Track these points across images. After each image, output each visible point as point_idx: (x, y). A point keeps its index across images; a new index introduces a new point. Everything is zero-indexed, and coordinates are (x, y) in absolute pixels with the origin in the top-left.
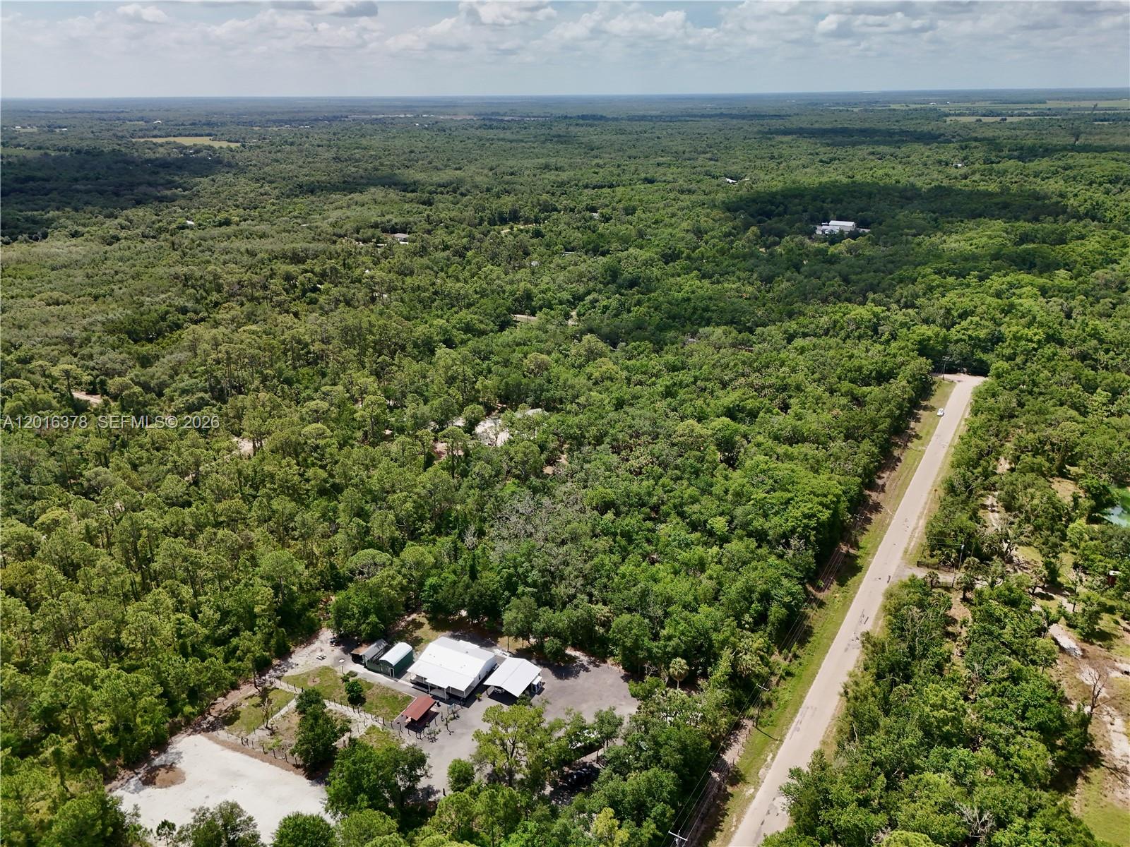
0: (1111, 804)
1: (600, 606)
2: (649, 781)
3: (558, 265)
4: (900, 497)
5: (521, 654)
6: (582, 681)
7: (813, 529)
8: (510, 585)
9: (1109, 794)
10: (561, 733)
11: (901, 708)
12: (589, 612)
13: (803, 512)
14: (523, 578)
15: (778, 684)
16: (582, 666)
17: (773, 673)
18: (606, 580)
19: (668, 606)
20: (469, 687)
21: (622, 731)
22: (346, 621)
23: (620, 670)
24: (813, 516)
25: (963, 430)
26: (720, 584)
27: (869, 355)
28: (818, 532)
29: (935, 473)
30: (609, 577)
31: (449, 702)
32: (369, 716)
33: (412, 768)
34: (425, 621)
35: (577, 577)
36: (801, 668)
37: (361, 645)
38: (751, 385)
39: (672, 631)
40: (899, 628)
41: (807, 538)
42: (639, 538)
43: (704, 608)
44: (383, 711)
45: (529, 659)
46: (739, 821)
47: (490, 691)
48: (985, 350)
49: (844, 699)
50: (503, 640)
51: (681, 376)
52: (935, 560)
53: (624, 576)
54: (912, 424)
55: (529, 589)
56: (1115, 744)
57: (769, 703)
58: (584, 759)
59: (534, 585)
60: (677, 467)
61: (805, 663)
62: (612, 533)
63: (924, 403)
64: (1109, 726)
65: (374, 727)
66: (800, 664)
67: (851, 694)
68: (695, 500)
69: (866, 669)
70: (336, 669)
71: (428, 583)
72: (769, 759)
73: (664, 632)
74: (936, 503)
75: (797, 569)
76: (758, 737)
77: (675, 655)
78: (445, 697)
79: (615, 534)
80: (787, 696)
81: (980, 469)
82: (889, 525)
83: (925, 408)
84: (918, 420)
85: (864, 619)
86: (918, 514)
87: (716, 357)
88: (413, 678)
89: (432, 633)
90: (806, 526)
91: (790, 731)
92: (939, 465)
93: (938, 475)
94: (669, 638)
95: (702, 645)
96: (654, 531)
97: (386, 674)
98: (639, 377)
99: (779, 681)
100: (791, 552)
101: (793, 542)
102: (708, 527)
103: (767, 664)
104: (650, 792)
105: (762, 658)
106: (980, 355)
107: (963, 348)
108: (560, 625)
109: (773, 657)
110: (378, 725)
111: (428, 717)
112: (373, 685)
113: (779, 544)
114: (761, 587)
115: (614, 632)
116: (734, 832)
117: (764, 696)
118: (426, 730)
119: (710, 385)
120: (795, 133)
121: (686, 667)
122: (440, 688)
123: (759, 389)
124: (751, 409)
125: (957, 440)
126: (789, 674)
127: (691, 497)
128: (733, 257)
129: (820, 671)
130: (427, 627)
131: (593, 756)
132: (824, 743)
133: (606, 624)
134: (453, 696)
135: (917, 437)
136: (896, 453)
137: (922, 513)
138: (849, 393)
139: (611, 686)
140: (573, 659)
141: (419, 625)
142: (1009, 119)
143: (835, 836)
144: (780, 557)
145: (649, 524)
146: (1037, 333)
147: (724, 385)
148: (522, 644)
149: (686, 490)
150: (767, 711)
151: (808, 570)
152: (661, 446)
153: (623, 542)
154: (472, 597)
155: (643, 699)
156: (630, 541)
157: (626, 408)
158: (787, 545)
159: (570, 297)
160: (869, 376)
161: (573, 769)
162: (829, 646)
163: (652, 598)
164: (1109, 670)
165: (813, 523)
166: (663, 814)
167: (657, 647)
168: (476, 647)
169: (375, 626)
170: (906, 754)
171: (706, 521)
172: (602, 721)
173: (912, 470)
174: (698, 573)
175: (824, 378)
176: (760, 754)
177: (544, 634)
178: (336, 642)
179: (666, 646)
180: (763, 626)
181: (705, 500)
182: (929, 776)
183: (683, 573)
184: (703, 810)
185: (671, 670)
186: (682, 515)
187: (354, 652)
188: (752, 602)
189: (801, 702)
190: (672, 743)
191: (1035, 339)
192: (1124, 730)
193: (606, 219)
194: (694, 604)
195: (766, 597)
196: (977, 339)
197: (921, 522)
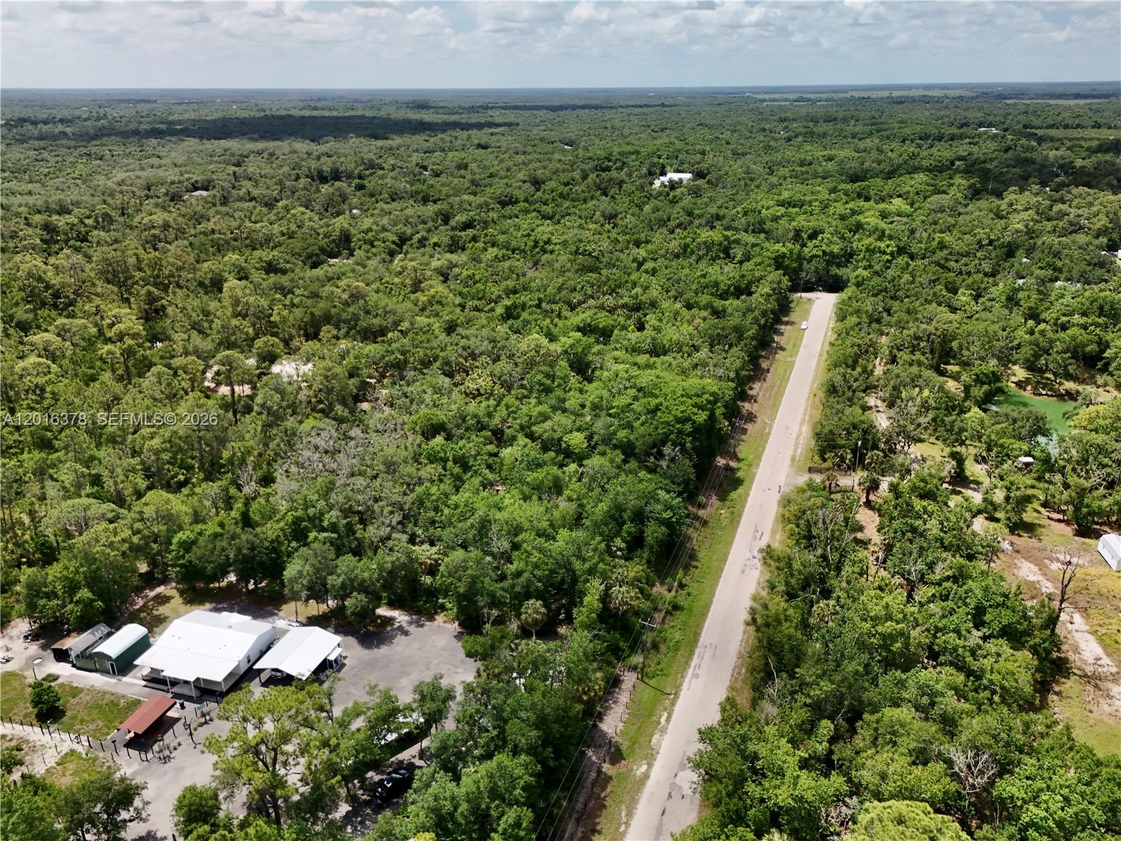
0: (1101, 721)
1: (426, 546)
2: (491, 776)
3: (382, 210)
4: (776, 406)
5: (313, 621)
6: (399, 648)
7: (688, 435)
8: (299, 533)
9: (1095, 709)
10: (359, 723)
11: (824, 631)
12: (408, 555)
13: (675, 417)
14: (316, 522)
15: (663, 622)
16: (400, 628)
17: (656, 609)
18: (433, 514)
19: (516, 535)
20: (231, 675)
21: (454, 708)
22: (42, 602)
23: (455, 627)
24: (687, 419)
25: (832, 337)
26: (581, 506)
27: (725, 273)
28: (695, 439)
29: (810, 380)
30: (436, 509)
31: (199, 700)
32: (65, 736)
33: (112, 810)
34: (174, 593)
35: (392, 513)
36: (690, 598)
37: (68, 635)
38: (602, 307)
39: (522, 565)
40: (805, 537)
41: (683, 446)
42: (478, 464)
43: (563, 534)
44: (92, 727)
45: (325, 628)
46: (630, 815)
47: (264, 676)
48: (839, 265)
49: (752, 629)
50: (289, 608)
51: (524, 298)
52: (828, 464)
53: (456, 506)
54: (776, 338)
55: (325, 534)
56: (1082, 645)
57: (655, 646)
58: (400, 756)
59: (333, 528)
60: (522, 386)
61: (695, 593)
62: (441, 459)
63: (785, 319)
64: (1069, 625)
65: (73, 752)
66: (689, 594)
67: (759, 621)
68: (545, 418)
69: (772, 587)
70: (26, 673)
71: (175, 540)
72: (663, 720)
73: (512, 568)
74: (817, 409)
75: (673, 482)
76: (646, 693)
77: (528, 596)
78: (194, 693)
79: (445, 460)
80: (678, 636)
81: (859, 369)
82: (769, 434)
83: (787, 323)
84: (782, 334)
85: (758, 535)
86: (799, 420)
87: (560, 280)
88: (146, 672)
89: (183, 608)
90: (680, 432)
91: (687, 680)
92: (812, 374)
93: (813, 383)
94: (518, 574)
95: (563, 580)
96: (496, 455)
97: (104, 672)
98: (476, 302)
99: (664, 618)
100: (664, 464)
101: (667, 450)
102: (564, 445)
103: (647, 597)
104: (494, 793)
105: (642, 591)
106: (835, 270)
107: (818, 264)
108: (366, 575)
109: (655, 589)
110: (79, 748)
111: (162, 725)
112: (81, 690)
113: (649, 455)
114: (633, 503)
115: (443, 576)
116: (625, 832)
117: (648, 638)
118: (156, 747)
119: (556, 307)
121: (543, 610)
122: (186, 682)
123: (612, 311)
124: (604, 328)
125: (827, 347)
126: (676, 607)
127: (540, 414)
128: (573, 200)
129: (715, 600)
130: (177, 601)
131: (414, 750)
132: (732, 688)
133: (432, 570)
134: (205, 691)
135: (782, 349)
136: (764, 365)
137: (803, 420)
138: (708, 306)
139: (443, 649)
140: (390, 620)
141: (163, 600)
143: (774, 819)
144: (652, 471)
145: (491, 448)
146: (890, 246)
147: (573, 308)
148: (315, 608)
149: (532, 407)
150: (654, 658)
151: (686, 483)
152: (504, 366)
153: (457, 470)
154: (239, 549)
155: (484, 658)
156: (466, 467)
157: (460, 330)
158: (660, 455)
159: (395, 239)
160: (727, 291)
161: (382, 773)
162: (722, 570)
163: (495, 528)
164: (1047, 562)
165: (688, 427)
166: (517, 824)
167: (503, 589)
168: (247, 618)
169: (88, 604)
170: (850, 687)
171: (560, 440)
172: (423, 698)
173: (785, 380)
174: (554, 496)
175: (681, 294)
176: (650, 715)
177: (344, 592)
178: (33, 636)
179: (513, 586)
180: (639, 552)
181: (558, 417)
182: (889, 713)
183: (535, 497)
184: (579, 806)
185: (523, 617)
186: (531, 436)
187: (56, 646)
188: (624, 523)
189: (696, 641)
190: (523, 714)
191: (888, 250)
192: (1087, 628)
193: (437, 174)
194: (550, 531)
195: (640, 517)
196: (832, 254)
197: (805, 429)
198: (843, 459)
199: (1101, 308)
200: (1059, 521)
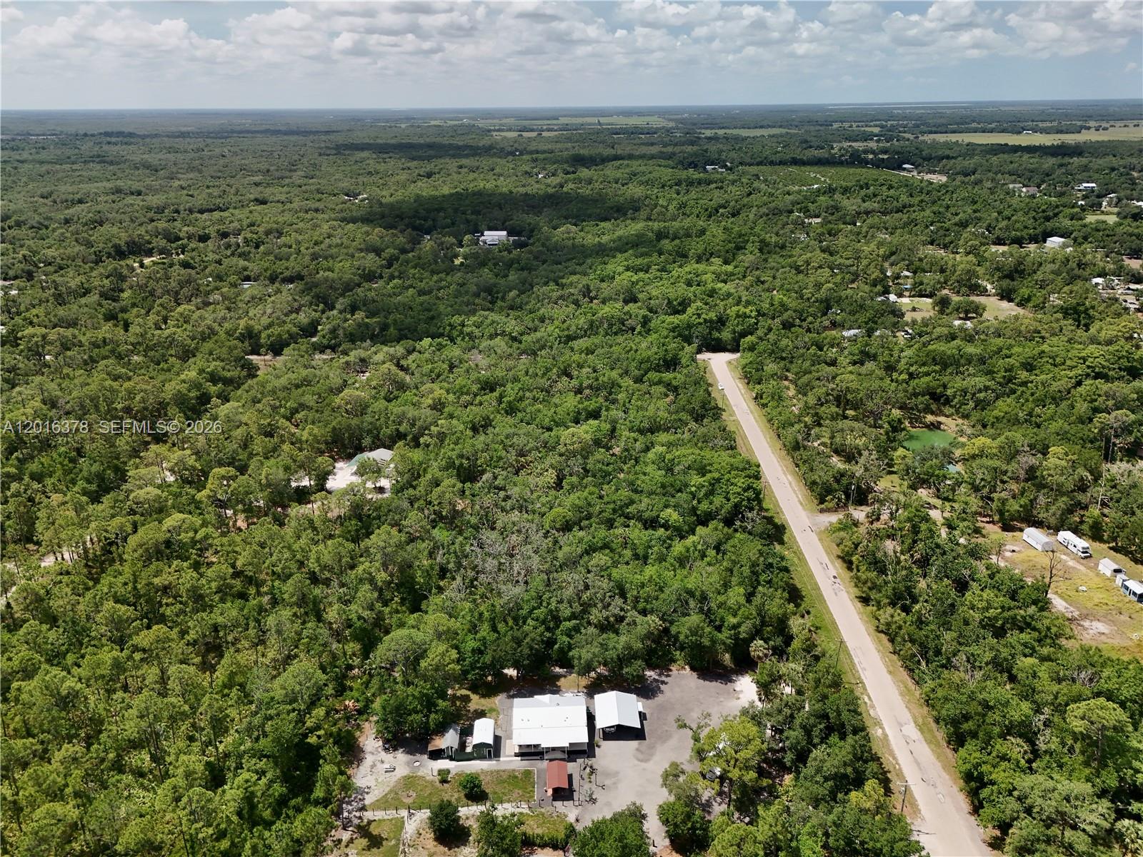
6: (670, 694)
13: (741, 487)
23: (688, 672)
29: (762, 436)
31: (572, 759)
37: (434, 738)
40: (872, 563)
44: (516, 795)
46: (894, 758)
50: (563, 684)
52: (833, 505)
61: (818, 615)
70: (420, 774)
72: (866, 699)
78: (564, 756)
82: (770, 485)
85: (824, 565)
86: (780, 471)
88: (515, 750)
91: (861, 673)
92: (758, 429)
93: (767, 439)
97: (484, 758)
100: (749, 525)
101: (748, 515)
110: (524, 811)
113: (734, 520)
116: (900, 768)
118: (576, 795)
120: (367, 149)
132: (890, 672)
134: (571, 752)
135: (723, 410)
137: (783, 470)
142: (544, 134)
144: (742, 531)
148: (582, 680)
158: (744, 519)
160: (658, 365)
162: (822, 595)
164: (1002, 553)
169: (446, 711)
171: (658, 517)
173: (744, 437)
178: (392, 747)
185: (753, 653)
187: (430, 748)
196: (711, 321)
197: (789, 477)
198: (840, 500)
199: (934, 359)
200: (987, 522)
